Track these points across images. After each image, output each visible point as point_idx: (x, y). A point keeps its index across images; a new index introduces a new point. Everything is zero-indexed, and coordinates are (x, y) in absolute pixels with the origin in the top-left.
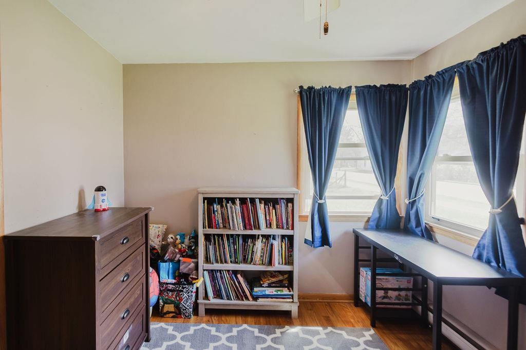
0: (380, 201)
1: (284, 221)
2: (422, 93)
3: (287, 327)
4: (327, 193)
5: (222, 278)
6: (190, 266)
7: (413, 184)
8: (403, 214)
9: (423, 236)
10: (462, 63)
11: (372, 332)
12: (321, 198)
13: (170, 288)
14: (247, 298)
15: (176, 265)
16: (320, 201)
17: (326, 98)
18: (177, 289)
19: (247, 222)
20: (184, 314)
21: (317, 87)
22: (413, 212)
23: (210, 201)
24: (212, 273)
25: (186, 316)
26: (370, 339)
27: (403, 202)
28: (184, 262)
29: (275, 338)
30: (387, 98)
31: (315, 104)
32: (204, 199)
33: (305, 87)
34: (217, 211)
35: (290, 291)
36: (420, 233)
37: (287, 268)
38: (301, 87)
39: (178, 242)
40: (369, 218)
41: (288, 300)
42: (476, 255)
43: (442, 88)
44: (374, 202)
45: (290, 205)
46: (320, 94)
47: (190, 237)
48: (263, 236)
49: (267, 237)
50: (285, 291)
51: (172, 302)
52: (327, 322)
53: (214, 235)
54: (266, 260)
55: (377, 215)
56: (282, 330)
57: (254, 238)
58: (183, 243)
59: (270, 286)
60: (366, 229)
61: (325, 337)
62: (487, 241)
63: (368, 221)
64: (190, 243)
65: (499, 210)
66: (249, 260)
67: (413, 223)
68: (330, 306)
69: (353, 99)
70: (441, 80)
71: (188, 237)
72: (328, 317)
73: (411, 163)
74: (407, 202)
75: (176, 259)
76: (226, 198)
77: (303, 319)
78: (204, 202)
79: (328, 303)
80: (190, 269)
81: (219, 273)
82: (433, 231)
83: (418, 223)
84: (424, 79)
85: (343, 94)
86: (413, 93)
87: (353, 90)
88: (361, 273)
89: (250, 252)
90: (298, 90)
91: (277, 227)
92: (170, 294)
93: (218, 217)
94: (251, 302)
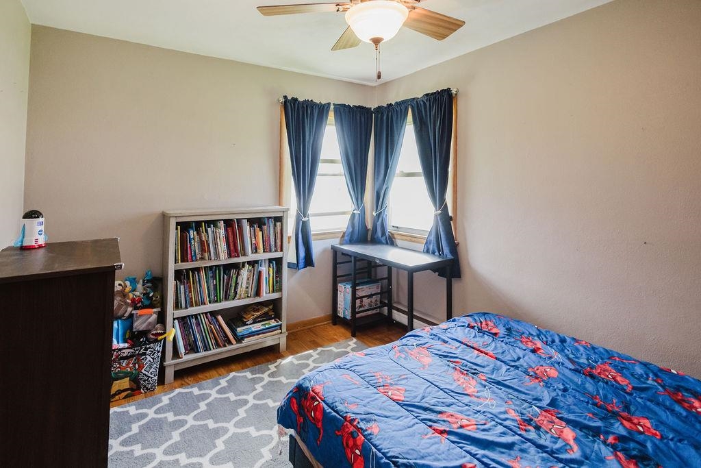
0: (353, 215)
1: (272, 243)
2: (385, 118)
3: (279, 361)
4: (311, 210)
5: (198, 324)
6: (150, 320)
7: (379, 198)
8: (370, 226)
9: (387, 243)
10: (414, 99)
11: (355, 340)
12: (305, 216)
13: (125, 355)
14: (230, 343)
15: (128, 323)
16: (304, 219)
17: (309, 112)
18: (137, 352)
19: (232, 248)
20: (145, 386)
21: (301, 99)
22: (379, 223)
23: (184, 227)
24: (183, 321)
25: (147, 389)
26: (355, 346)
27: (370, 215)
28: (141, 316)
29: (272, 373)
30: (358, 118)
31: (299, 117)
32: (178, 224)
33: (289, 98)
34: (194, 239)
35: (277, 322)
36: (384, 242)
37: (275, 296)
38: (285, 97)
39: (127, 289)
40: (344, 233)
41: (276, 332)
42: (425, 250)
43: (399, 116)
44: (348, 217)
45: (278, 224)
46: (304, 107)
47: (144, 281)
48: (249, 263)
49: (253, 264)
50: (273, 323)
51: (126, 375)
52: (315, 345)
53: (187, 270)
54: (252, 291)
55: (351, 230)
56: (276, 364)
57: (237, 267)
58: (134, 290)
59: (254, 322)
60: (341, 244)
61: (318, 356)
62: (433, 238)
63: (343, 236)
64: (144, 289)
65: (440, 212)
66: (232, 294)
67: (379, 233)
68: (311, 331)
69: (331, 116)
70: (399, 109)
71: (141, 281)
72: (314, 341)
73: (378, 178)
74: (375, 214)
75: (127, 315)
76: (206, 222)
77: (291, 350)
78: (177, 229)
79: (309, 329)
80: (150, 323)
81: (194, 320)
82: (394, 238)
83: (383, 233)
84: (385, 106)
85: (323, 109)
86: (377, 117)
87: (332, 107)
88: (339, 289)
89: (233, 285)
90: (282, 100)
91: (264, 251)
92: (124, 363)
93: (196, 246)
94: (235, 346)
